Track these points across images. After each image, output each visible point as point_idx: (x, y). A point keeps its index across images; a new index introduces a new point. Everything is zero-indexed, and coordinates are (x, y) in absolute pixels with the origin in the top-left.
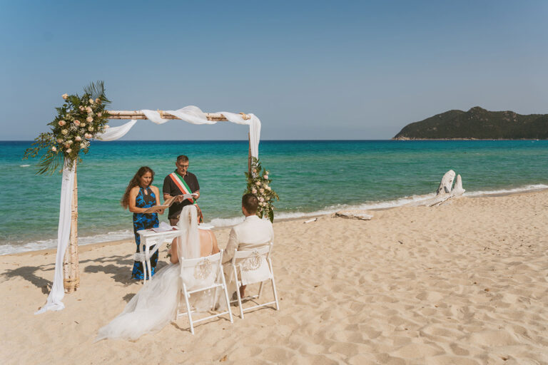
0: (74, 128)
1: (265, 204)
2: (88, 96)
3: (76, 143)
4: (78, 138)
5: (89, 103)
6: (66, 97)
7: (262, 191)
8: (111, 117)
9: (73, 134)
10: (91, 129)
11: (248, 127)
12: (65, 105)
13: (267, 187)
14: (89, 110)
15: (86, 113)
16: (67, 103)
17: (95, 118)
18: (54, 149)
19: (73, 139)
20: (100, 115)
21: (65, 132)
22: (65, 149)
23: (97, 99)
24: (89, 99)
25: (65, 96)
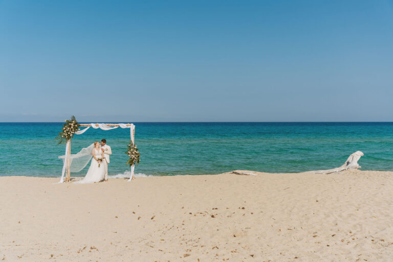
0: (68, 130)
3: (68, 135)
7: (134, 153)
9: (67, 132)
10: (73, 130)
11: (130, 129)
15: (71, 126)
17: (75, 127)
18: (62, 136)
21: (65, 131)
22: (65, 136)
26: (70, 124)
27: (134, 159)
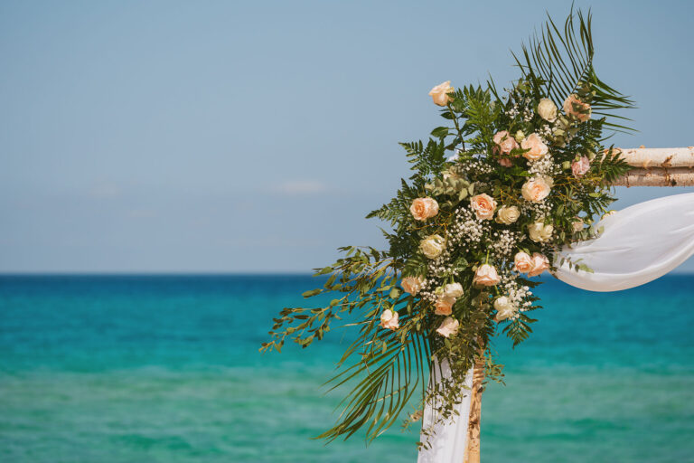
0: (471, 229)
2: (534, 88)
3: (479, 296)
4: (487, 273)
5: (537, 116)
6: (443, 98)
8: (632, 178)
10: (542, 231)
12: (440, 132)
14: (536, 146)
15: (521, 161)
16: (449, 124)
18: (390, 319)
19: (466, 278)
20: (582, 166)
22: (434, 320)
23: (570, 99)
24: (538, 98)
25: (442, 90)
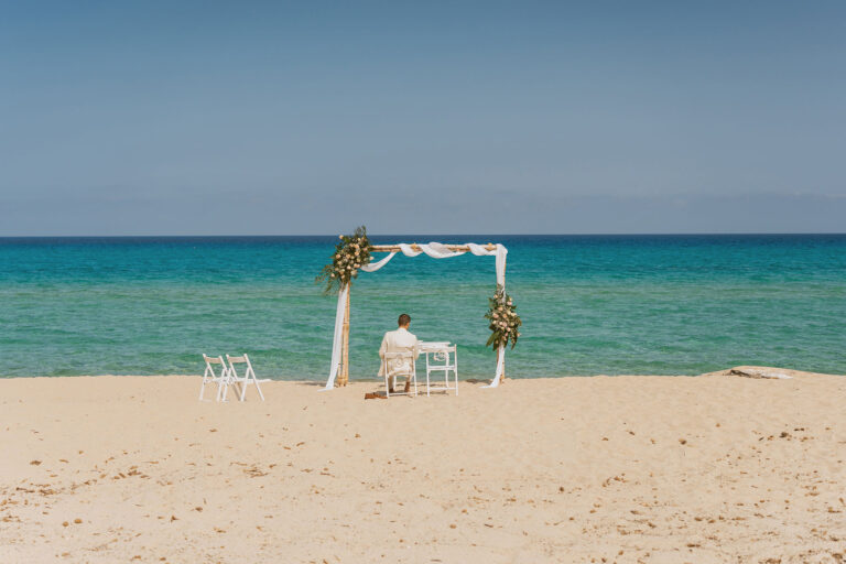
0: (346, 260)
1: (509, 329)
2: (358, 236)
3: (347, 272)
4: (349, 267)
5: (357, 241)
7: (505, 316)
9: (345, 264)
10: (359, 260)
11: (495, 257)
13: (509, 313)
14: (357, 246)
15: (354, 248)
17: (362, 252)
18: (333, 275)
19: (346, 268)
20: (366, 249)
21: (340, 263)
22: (340, 275)
23: (363, 238)
26: (351, 245)
27: (506, 331)
